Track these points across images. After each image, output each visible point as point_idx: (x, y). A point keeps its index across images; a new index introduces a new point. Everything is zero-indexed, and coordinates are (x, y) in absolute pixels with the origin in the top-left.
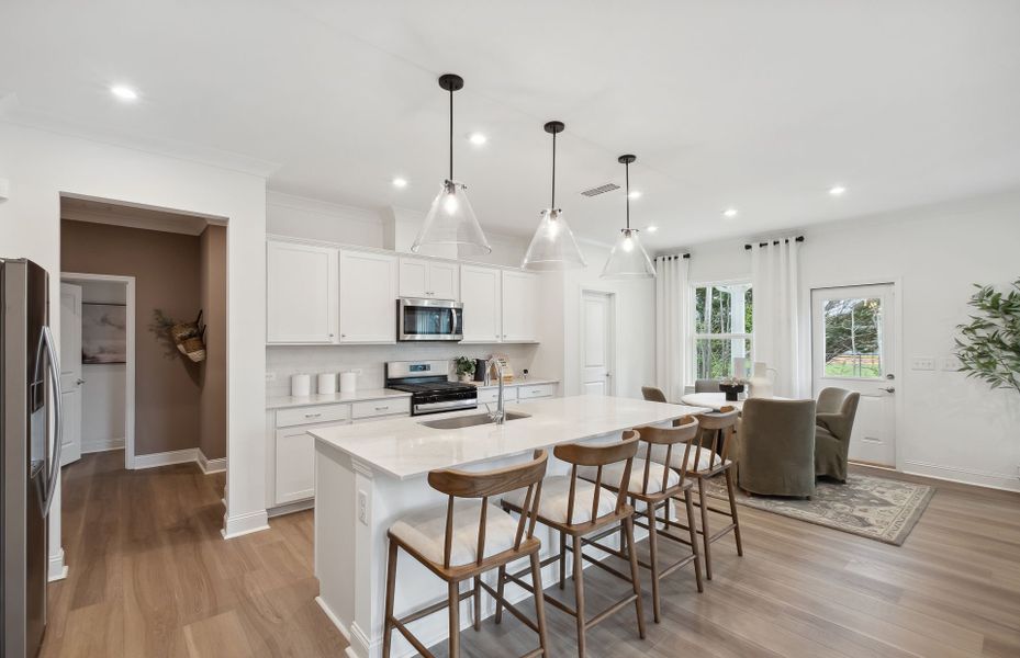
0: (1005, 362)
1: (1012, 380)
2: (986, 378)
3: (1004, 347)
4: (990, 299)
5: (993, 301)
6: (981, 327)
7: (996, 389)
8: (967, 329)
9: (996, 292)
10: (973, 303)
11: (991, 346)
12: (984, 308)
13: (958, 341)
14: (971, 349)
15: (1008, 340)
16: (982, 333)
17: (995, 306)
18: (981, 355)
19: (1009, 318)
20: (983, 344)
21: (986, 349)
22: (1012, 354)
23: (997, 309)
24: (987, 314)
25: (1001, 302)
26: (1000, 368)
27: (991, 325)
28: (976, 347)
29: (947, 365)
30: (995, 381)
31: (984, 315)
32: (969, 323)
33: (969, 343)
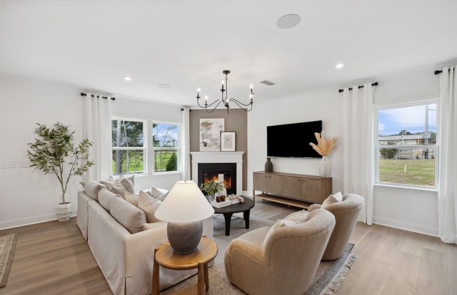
0: (51, 161)
1: (53, 170)
2: (43, 169)
3: (50, 155)
4: (44, 131)
5: (45, 132)
6: (40, 144)
7: (47, 174)
8: (33, 146)
9: (47, 128)
10: (37, 132)
11: (44, 154)
12: (41, 135)
13: (29, 152)
14: (35, 156)
15: (51, 151)
16: (40, 147)
17: (46, 135)
18: (40, 158)
19: (52, 141)
20: (40, 153)
21: (42, 155)
22: (53, 157)
23: (47, 136)
24: (43, 138)
25: (49, 133)
26: (48, 164)
27: (45, 144)
28: (38, 154)
29: (22, 165)
30: (46, 171)
31: (41, 139)
32: (34, 142)
33: (34, 153)
